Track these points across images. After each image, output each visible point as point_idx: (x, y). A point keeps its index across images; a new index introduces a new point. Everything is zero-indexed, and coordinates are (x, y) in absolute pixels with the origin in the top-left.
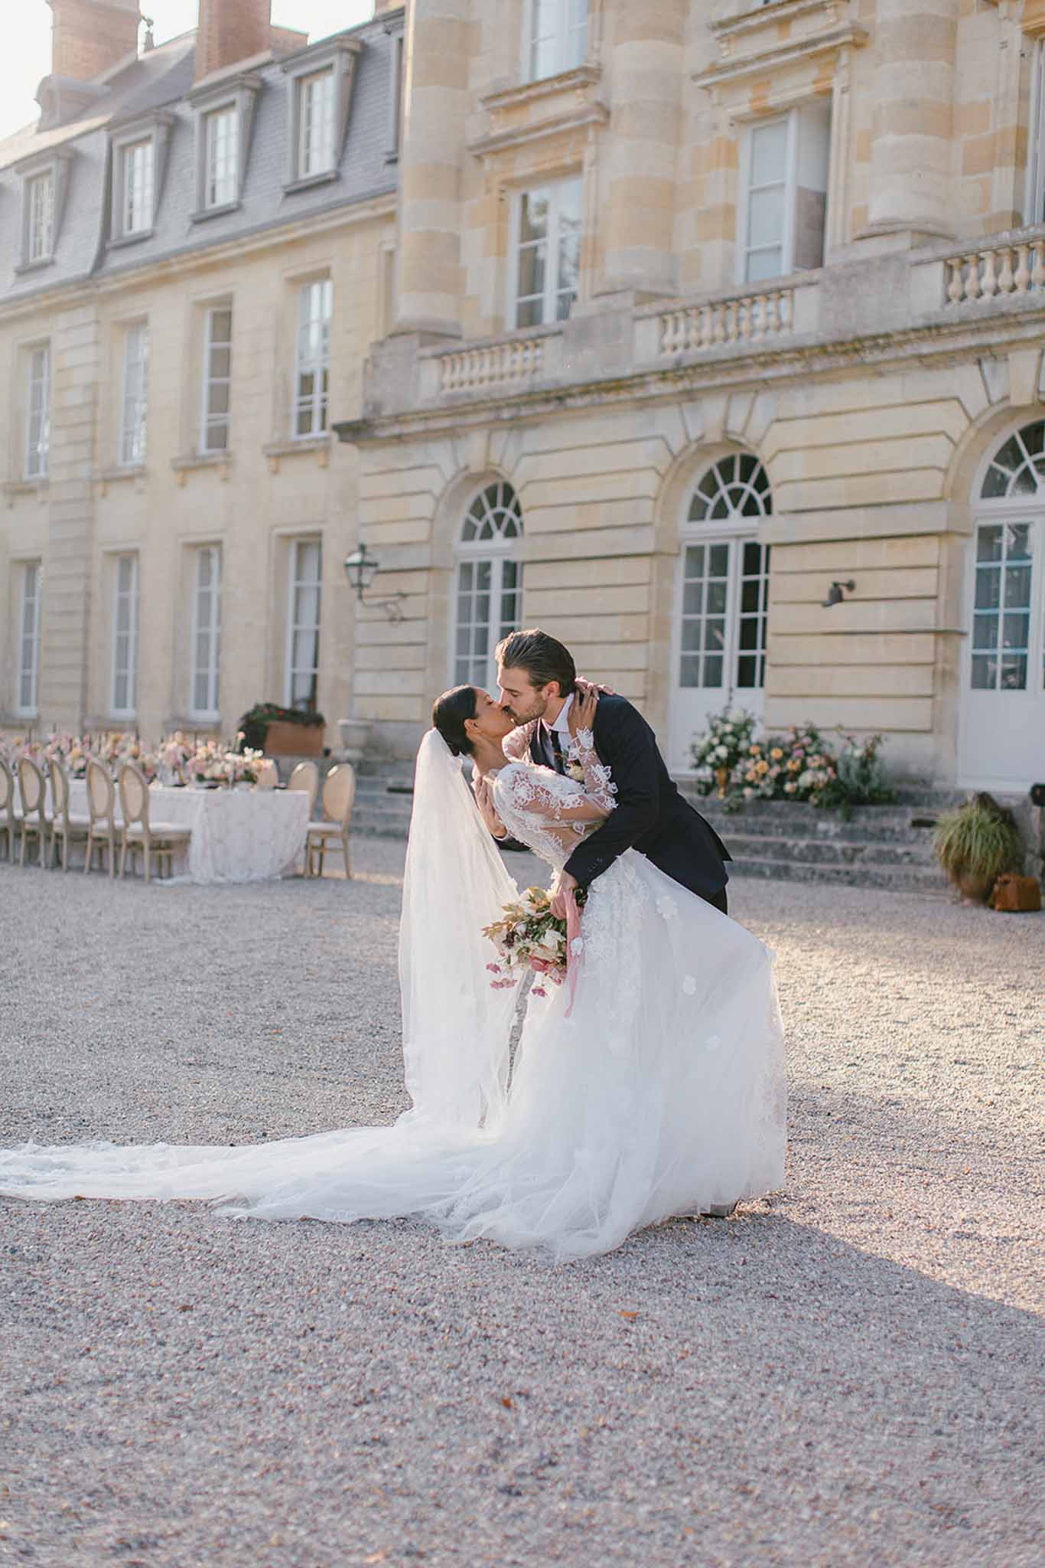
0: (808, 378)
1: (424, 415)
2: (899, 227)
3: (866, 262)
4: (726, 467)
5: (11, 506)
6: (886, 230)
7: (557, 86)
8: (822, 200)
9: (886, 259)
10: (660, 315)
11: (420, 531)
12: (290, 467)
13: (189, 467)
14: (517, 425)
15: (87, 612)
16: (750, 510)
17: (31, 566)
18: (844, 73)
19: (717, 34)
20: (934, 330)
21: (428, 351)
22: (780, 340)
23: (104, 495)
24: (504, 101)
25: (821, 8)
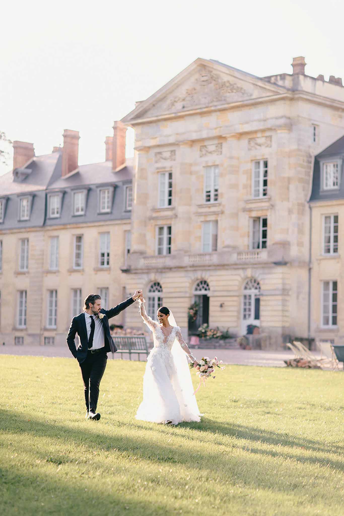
0: (215, 270)
1: (142, 269)
2: (230, 246)
3: (225, 252)
4: (201, 282)
5: (17, 277)
7: (166, 210)
8: (217, 236)
9: (228, 252)
10: (189, 255)
12: (100, 273)
13: (71, 271)
14: (161, 272)
16: (206, 290)
18: (220, 218)
19: (198, 207)
20: (236, 264)
21: (141, 256)
23: (46, 276)
24: (155, 210)
25: (216, 206)
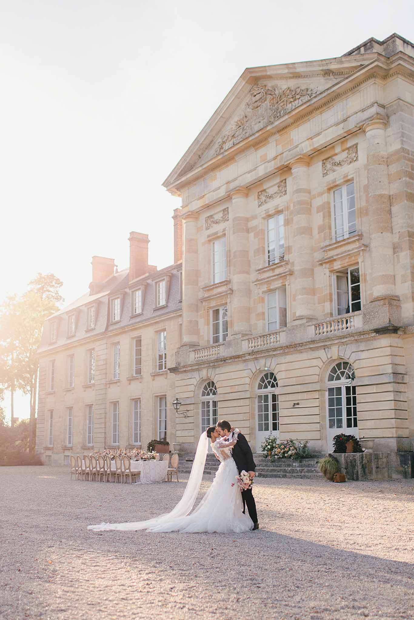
0: (285, 354)
1: (191, 366)
2: (304, 317)
3: (297, 326)
4: (266, 376)
6: (300, 318)
7: (220, 285)
8: (285, 309)
9: (300, 325)
10: (248, 339)
11: (191, 394)
12: (157, 378)
13: (131, 380)
14: (214, 367)
15: (105, 418)
16: (273, 386)
17: (90, 406)
18: (288, 281)
19: (258, 272)
20: (313, 342)
21: (191, 350)
22: (277, 345)
23: (109, 387)
24: (207, 288)
25: (282, 266)
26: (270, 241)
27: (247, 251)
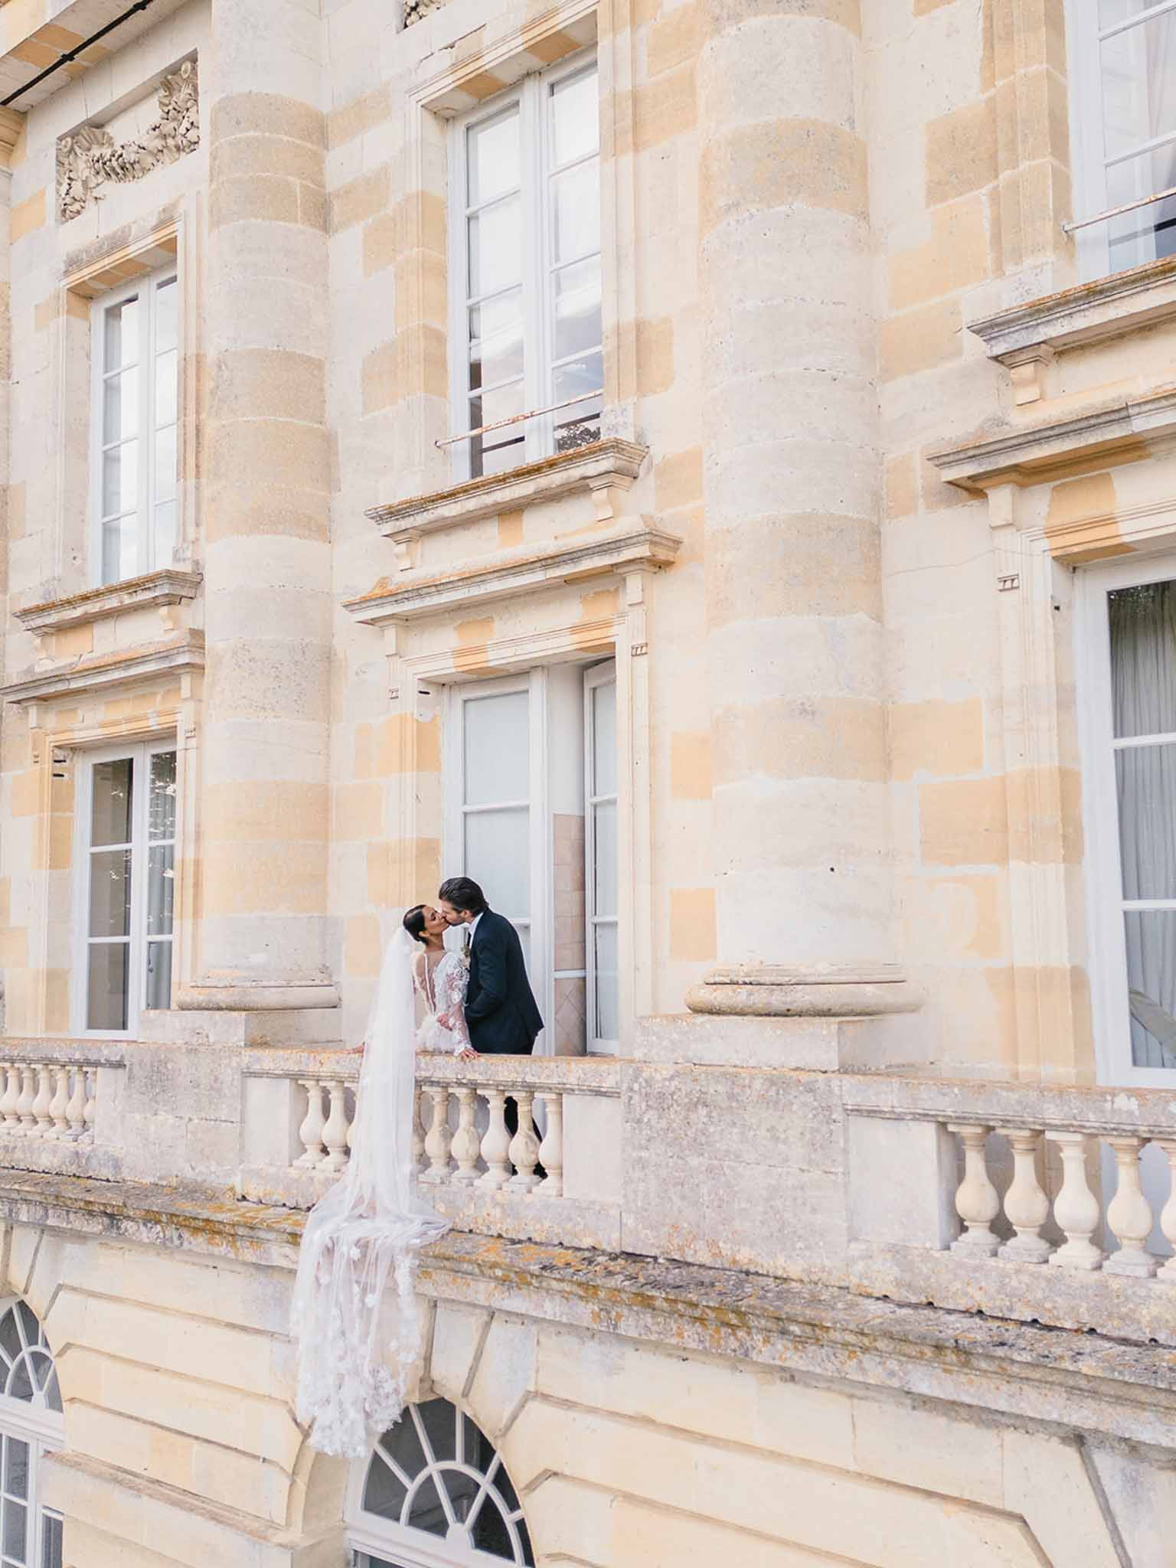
4: (435, 1423)
10: (294, 1077)
14: (47, 1232)
16: (490, 1535)
18: (636, 616)
19: (389, 527)
24: (53, 618)
25: (579, 489)
26: (486, 284)
27: (319, 365)
